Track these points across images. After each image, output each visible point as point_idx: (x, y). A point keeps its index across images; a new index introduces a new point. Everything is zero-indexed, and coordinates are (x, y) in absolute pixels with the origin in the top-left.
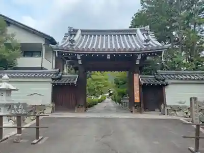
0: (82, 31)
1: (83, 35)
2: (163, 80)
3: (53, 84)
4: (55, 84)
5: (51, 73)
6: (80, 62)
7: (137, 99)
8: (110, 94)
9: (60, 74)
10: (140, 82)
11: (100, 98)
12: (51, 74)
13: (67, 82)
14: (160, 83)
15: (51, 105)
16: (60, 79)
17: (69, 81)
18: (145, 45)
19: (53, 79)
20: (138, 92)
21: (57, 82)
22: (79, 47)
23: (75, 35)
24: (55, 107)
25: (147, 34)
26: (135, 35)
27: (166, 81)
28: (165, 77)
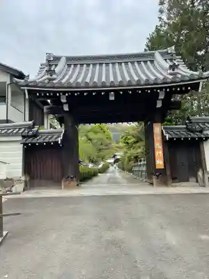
0: (68, 59)
1: (69, 66)
2: (201, 132)
3: (24, 144)
4: (28, 144)
5: (20, 127)
6: (66, 108)
7: (160, 163)
8: (116, 161)
9: (35, 129)
10: (163, 137)
11: (100, 166)
12: (20, 129)
13: (47, 140)
14: (196, 136)
15: (23, 178)
16: (35, 136)
17: (50, 139)
18: (171, 74)
19: (24, 137)
20: (161, 153)
21: (30, 140)
22: (63, 81)
23: (56, 65)
24: (29, 180)
25: (171, 60)
26: (152, 62)
27: (205, 132)
28: (203, 126)
